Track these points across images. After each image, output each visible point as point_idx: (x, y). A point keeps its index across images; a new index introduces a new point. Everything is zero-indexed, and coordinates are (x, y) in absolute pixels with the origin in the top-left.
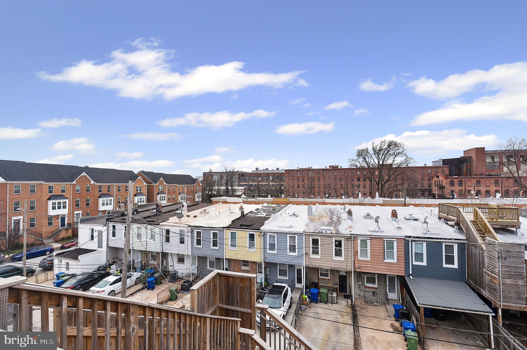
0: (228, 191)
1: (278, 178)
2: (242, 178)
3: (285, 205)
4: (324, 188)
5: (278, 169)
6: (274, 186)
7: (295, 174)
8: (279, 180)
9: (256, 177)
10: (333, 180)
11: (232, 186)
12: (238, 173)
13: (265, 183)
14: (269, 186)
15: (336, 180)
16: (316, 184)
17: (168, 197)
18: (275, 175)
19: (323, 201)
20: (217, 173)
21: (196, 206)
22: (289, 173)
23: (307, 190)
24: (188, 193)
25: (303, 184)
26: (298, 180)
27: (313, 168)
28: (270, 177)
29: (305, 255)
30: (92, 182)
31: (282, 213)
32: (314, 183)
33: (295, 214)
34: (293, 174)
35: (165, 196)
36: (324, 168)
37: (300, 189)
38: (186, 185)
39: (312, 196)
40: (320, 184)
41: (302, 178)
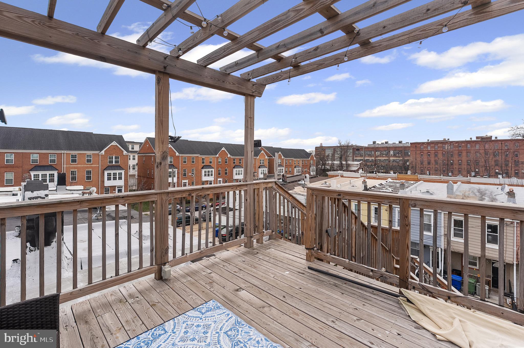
0: (342, 165)
1: (402, 153)
2: (357, 152)
3: (415, 182)
4: (468, 165)
5: (400, 142)
6: (396, 162)
7: (424, 148)
8: (402, 155)
9: (374, 151)
10: (483, 155)
11: (346, 161)
12: (352, 147)
13: (384, 158)
14: (390, 161)
15: (488, 155)
16: (455, 159)
17: (285, 170)
18: (397, 149)
19: (467, 180)
20: (330, 148)
21: (315, 178)
22: (416, 146)
23: (442, 167)
24: (304, 166)
25: (435, 160)
26: (429, 155)
27: (450, 140)
28: (391, 151)
29: (443, 236)
30: (229, 155)
31: (411, 189)
32: (452, 159)
33: (429, 192)
34: (422, 148)
35: (283, 169)
36: (469, 139)
37: (431, 166)
38: (302, 159)
39: (450, 174)
40: (461, 160)
41: (435, 153)
